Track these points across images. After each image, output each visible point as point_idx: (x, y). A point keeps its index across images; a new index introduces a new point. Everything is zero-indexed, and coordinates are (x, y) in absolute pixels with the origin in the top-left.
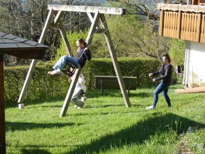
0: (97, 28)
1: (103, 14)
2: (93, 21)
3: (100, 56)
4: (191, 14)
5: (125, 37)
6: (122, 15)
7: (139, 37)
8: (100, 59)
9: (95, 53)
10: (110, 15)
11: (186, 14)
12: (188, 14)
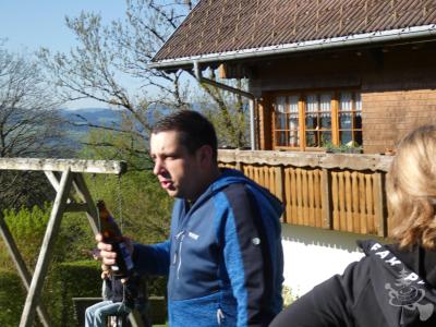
0: (69, 201)
1: (80, 174)
2: (59, 187)
3: (81, 256)
4: (261, 169)
5: (132, 216)
6: (120, 174)
7: (161, 214)
8: (83, 263)
9: (69, 249)
10: (95, 175)
11: (250, 167)
12: (256, 169)
